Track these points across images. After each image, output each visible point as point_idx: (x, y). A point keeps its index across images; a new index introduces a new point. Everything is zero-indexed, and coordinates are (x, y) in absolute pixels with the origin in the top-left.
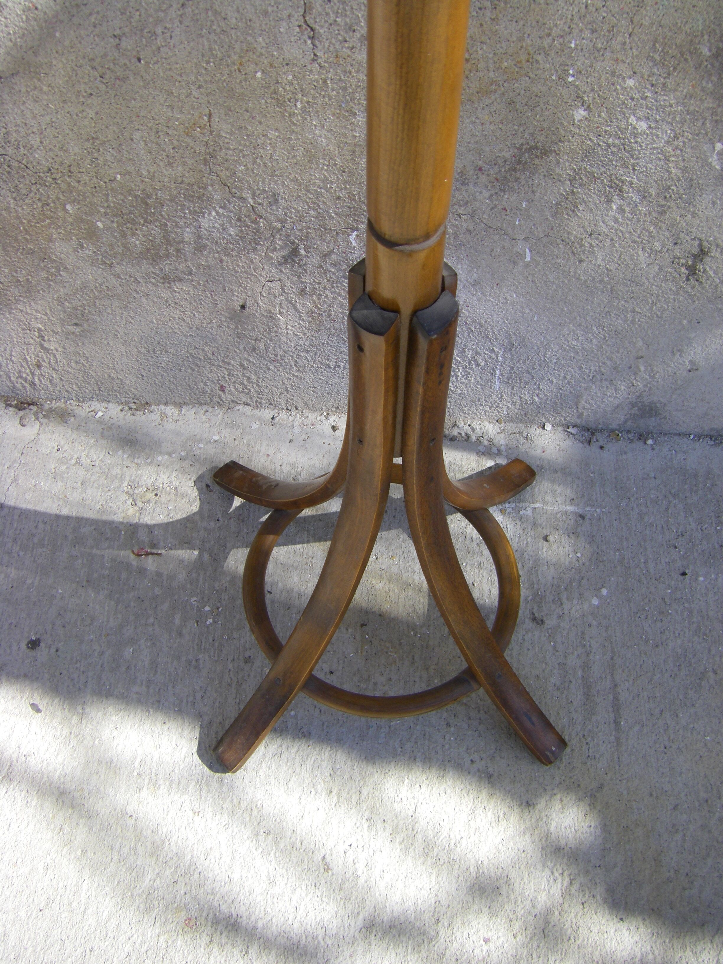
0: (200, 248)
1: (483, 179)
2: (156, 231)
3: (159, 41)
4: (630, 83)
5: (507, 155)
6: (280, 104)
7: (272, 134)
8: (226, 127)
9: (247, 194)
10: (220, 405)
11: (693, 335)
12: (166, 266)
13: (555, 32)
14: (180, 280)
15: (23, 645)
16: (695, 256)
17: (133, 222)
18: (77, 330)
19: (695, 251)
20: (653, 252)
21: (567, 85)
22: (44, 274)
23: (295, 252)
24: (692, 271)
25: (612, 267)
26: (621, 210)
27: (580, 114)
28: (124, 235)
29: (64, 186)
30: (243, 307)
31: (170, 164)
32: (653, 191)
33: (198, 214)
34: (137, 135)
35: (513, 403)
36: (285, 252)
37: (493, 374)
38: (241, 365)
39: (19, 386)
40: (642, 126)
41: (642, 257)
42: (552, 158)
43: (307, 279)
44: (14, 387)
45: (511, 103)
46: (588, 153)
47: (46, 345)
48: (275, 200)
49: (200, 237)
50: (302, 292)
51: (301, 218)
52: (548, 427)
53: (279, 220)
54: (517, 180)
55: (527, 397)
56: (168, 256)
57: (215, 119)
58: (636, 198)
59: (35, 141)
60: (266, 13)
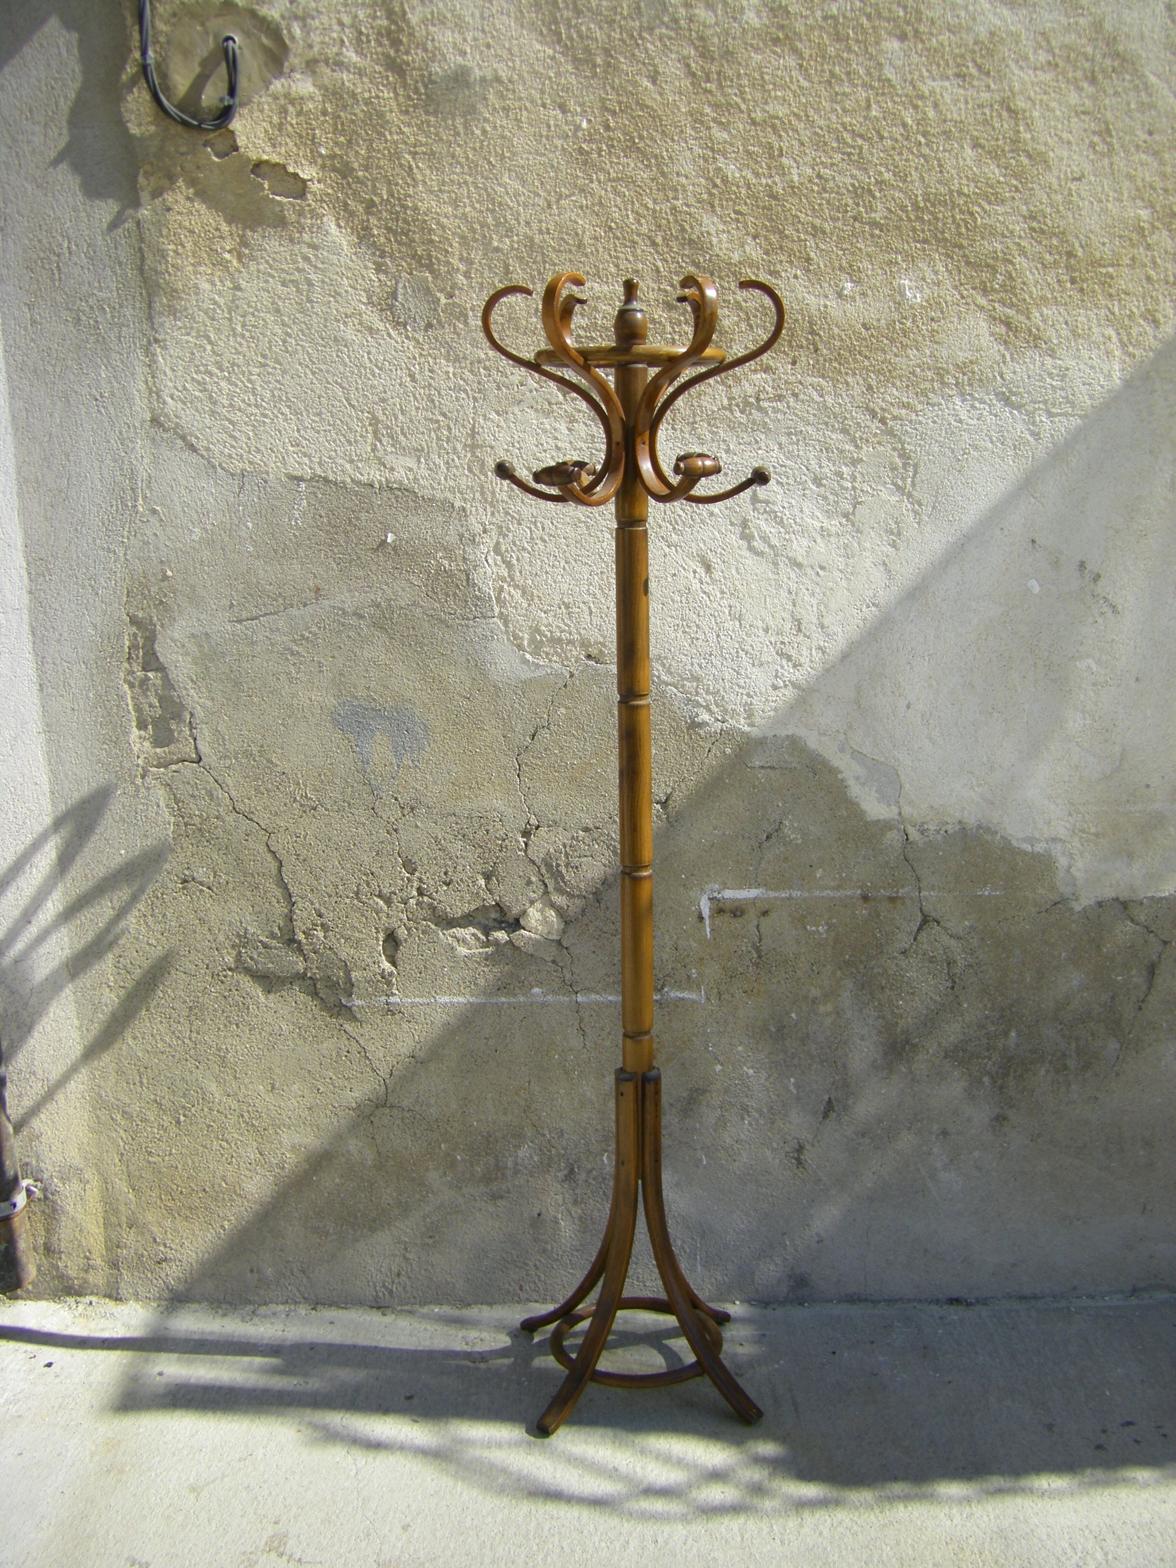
0: (516, 1172)
1: (674, 1111)
2: (492, 1161)
3: (508, 1040)
4: (740, 1048)
5: (685, 1094)
6: (566, 1073)
7: (562, 1091)
8: (538, 1089)
9: (546, 1132)
10: (518, 1302)
11: (812, 1212)
12: (494, 1187)
13: (699, 1024)
14: (501, 1197)
15: (402, 1398)
16: (797, 1151)
17: (479, 1155)
18: (430, 1241)
19: (797, 1147)
20: (774, 1150)
21: (709, 1052)
22: (418, 1196)
23: (572, 1171)
24: (799, 1162)
25: (753, 1163)
26: (750, 1124)
27: (718, 1068)
28: (472, 1166)
29: (443, 1131)
30: (539, 1215)
31: (505, 1114)
32: (765, 1110)
33: (518, 1147)
34: (489, 1096)
35: (712, 1284)
36: (565, 1172)
37: (696, 1259)
38: (535, 1266)
39: (381, 1294)
40: (751, 1072)
41: (768, 1153)
42: (708, 1094)
43: (578, 1191)
44: (377, 1295)
45: (683, 1064)
46: (726, 1091)
47: (408, 1255)
48: (561, 1133)
49: (516, 1164)
50: (575, 1202)
51: (576, 1145)
52: (737, 1302)
53: (564, 1148)
54: (692, 1110)
55: (720, 1278)
56: (496, 1179)
57: (532, 1083)
58: (757, 1115)
59: (432, 1102)
60: (561, 1023)
